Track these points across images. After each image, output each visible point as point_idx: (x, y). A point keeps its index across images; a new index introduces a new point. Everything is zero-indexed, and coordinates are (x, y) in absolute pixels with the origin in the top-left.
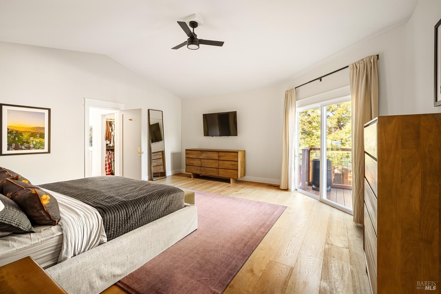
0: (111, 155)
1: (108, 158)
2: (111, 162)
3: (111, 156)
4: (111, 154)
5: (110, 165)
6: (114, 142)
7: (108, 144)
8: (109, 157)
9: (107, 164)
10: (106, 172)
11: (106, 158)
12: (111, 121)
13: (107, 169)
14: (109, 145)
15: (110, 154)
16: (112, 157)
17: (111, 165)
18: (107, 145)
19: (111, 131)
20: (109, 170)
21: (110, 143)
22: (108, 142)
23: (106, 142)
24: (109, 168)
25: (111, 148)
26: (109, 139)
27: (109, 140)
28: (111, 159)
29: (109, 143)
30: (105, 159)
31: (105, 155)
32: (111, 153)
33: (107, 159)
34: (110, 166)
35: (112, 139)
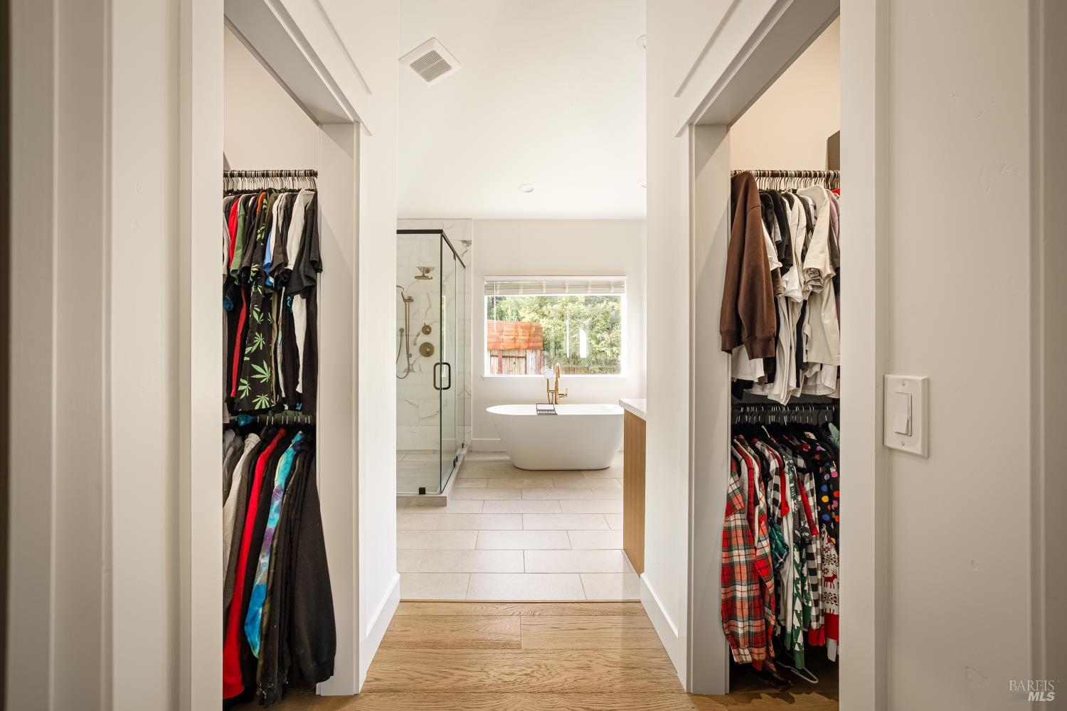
0: (781, 488)
1: (750, 519)
2: (779, 550)
3: (772, 494)
4: (776, 480)
5: (770, 584)
6: (801, 366)
7: (750, 384)
8: (757, 502)
9: (742, 574)
10: (732, 639)
11: (730, 510)
12: (782, 185)
13: (742, 611)
14: (757, 391)
15: (765, 476)
16: (784, 507)
17: (778, 583)
18: (739, 388)
19: (775, 264)
20: (756, 626)
21: (770, 376)
22: (754, 369)
23: (735, 366)
24: (757, 606)
25: (772, 419)
26: (759, 334)
27: (758, 348)
28: (773, 523)
29: (760, 373)
30: (717, 521)
31: (723, 483)
32: (774, 465)
33: (738, 520)
34: (763, 588)
35: (787, 337)
